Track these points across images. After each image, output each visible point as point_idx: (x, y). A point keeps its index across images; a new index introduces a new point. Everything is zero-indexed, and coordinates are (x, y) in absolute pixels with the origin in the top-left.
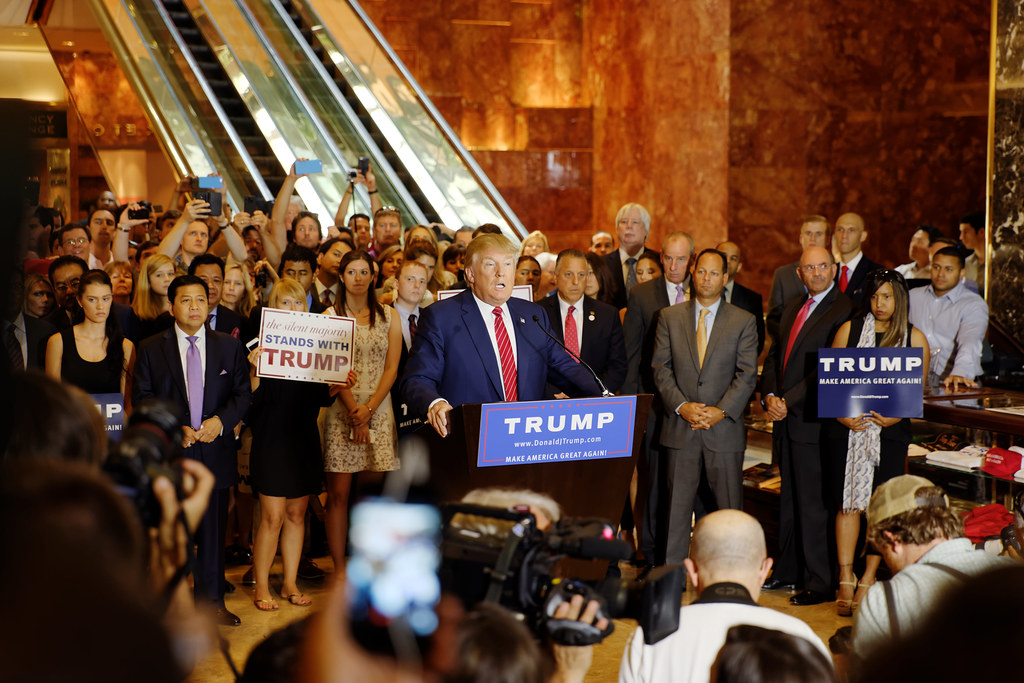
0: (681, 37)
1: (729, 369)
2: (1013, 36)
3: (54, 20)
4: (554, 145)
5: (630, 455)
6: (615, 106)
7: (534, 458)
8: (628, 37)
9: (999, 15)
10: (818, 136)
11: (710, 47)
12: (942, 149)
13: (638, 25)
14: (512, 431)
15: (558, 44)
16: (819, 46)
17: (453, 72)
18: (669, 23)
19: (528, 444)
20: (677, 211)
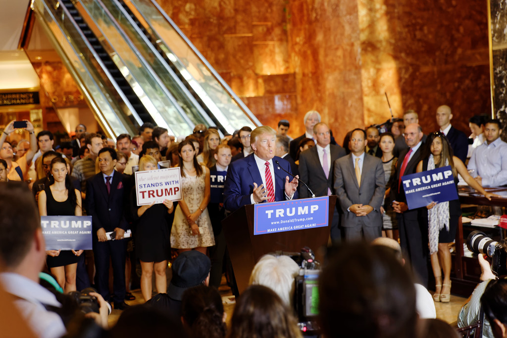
0: (336, 36)
1: (373, 186)
2: (499, 17)
3: (31, 46)
4: (278, 92)
5: (328, 225)
6: (306, 71)
7: (281, 229)
8: (310, 38)
9: (491, 8)
10: (406, 79)
11: (350, 39)
12: (467, 82)
13: (314, 31)
14: (269, 217)
15: (276, 43)
16: (404, 35)
17: (226, 60)
18: (329, 29)
19: (278, 223)
20: (340, 120)
